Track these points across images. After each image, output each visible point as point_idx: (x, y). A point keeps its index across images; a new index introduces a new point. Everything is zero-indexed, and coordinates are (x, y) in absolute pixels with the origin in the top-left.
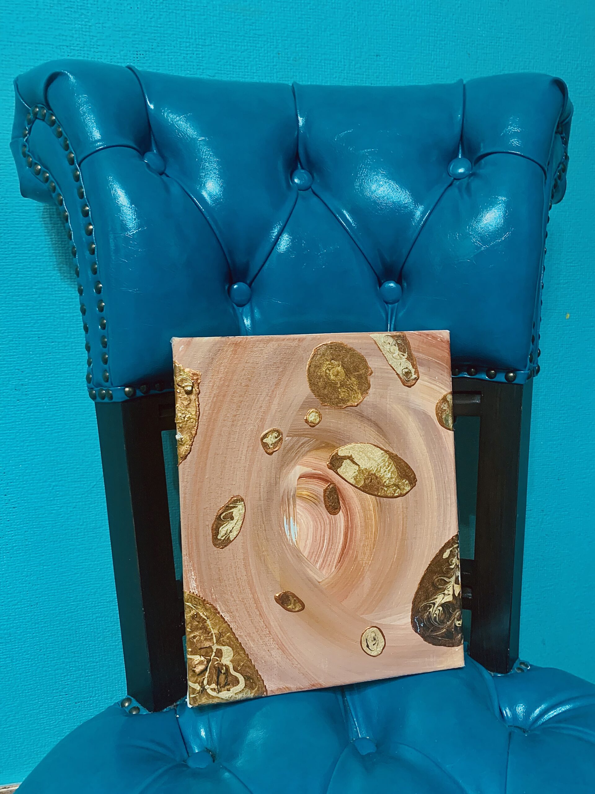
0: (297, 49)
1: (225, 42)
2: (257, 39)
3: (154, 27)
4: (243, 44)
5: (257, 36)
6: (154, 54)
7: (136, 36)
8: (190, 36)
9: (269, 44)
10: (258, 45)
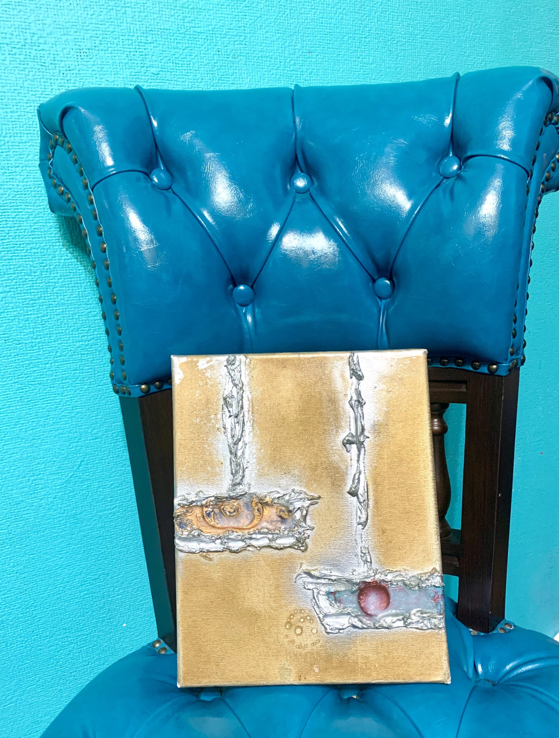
0: (236, 46)
1: (166, 40)
2: (197, 36)
3: (95, 24)
4: (184, 42)
5: (196, 33)
6: (98, 52)
7: (78, 34)
8: (131, 34)
9: (209, 41)
10: (198, 43)
